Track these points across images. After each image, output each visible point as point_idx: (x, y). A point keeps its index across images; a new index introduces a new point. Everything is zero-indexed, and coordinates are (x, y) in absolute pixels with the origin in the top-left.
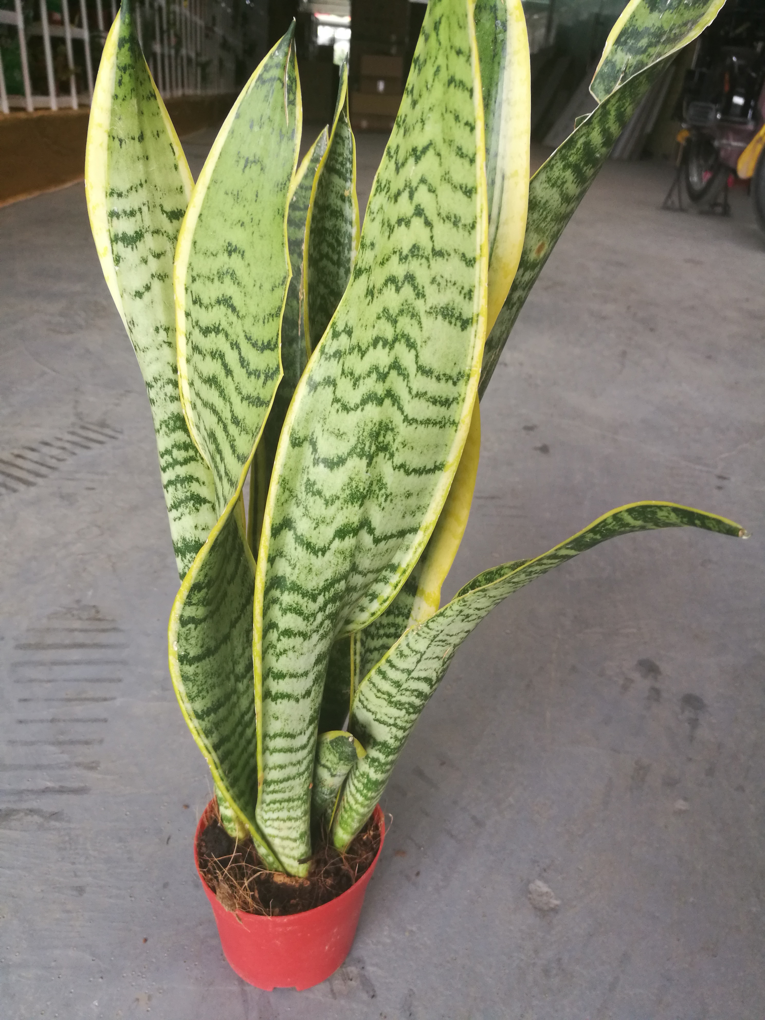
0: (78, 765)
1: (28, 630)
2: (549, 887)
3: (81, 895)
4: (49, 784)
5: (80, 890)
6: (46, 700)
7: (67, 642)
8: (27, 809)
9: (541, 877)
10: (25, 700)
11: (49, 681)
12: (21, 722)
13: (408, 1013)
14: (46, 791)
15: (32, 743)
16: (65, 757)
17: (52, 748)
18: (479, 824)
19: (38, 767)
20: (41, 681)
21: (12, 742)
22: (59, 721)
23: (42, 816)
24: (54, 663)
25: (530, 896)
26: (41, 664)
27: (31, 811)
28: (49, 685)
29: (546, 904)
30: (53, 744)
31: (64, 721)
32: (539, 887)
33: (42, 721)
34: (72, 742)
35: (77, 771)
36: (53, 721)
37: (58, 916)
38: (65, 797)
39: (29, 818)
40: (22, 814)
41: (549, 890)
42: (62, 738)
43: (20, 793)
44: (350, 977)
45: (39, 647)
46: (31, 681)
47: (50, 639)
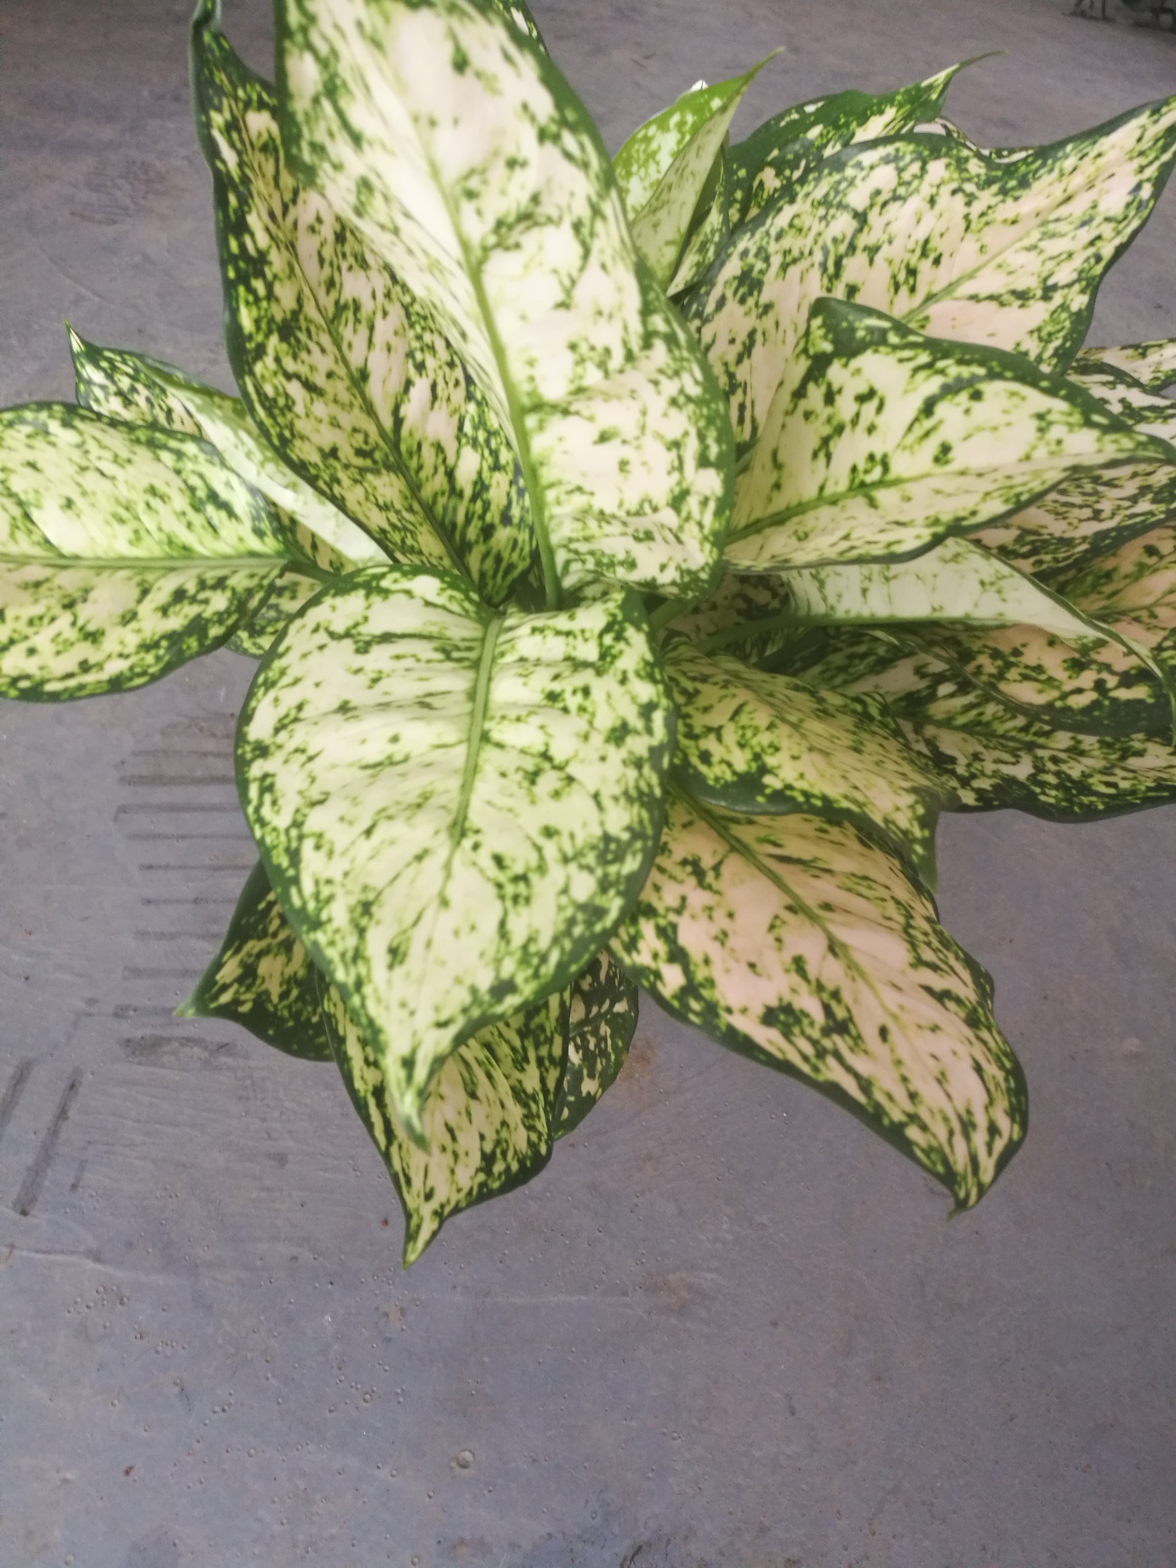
3: (283, 1166)
5: (281, 1159)
6: (182, 868)
7: (199, 773)
8: (183, 1038)
10: (150, 867)
11: (183, 837)
12: (149, 902)
20: (168, 837)
22: (207, 901)
23: (206, 1048)
27: (189, 1041)
28: (182, 844)
31: (212, 901)
33: (179, 901)
36: (196, 901)
37: (254, 1195)
39: (187, 1051)
40: (175, 1045)
45: (157, 780)
46: (154, 836)
47: (171, 769)
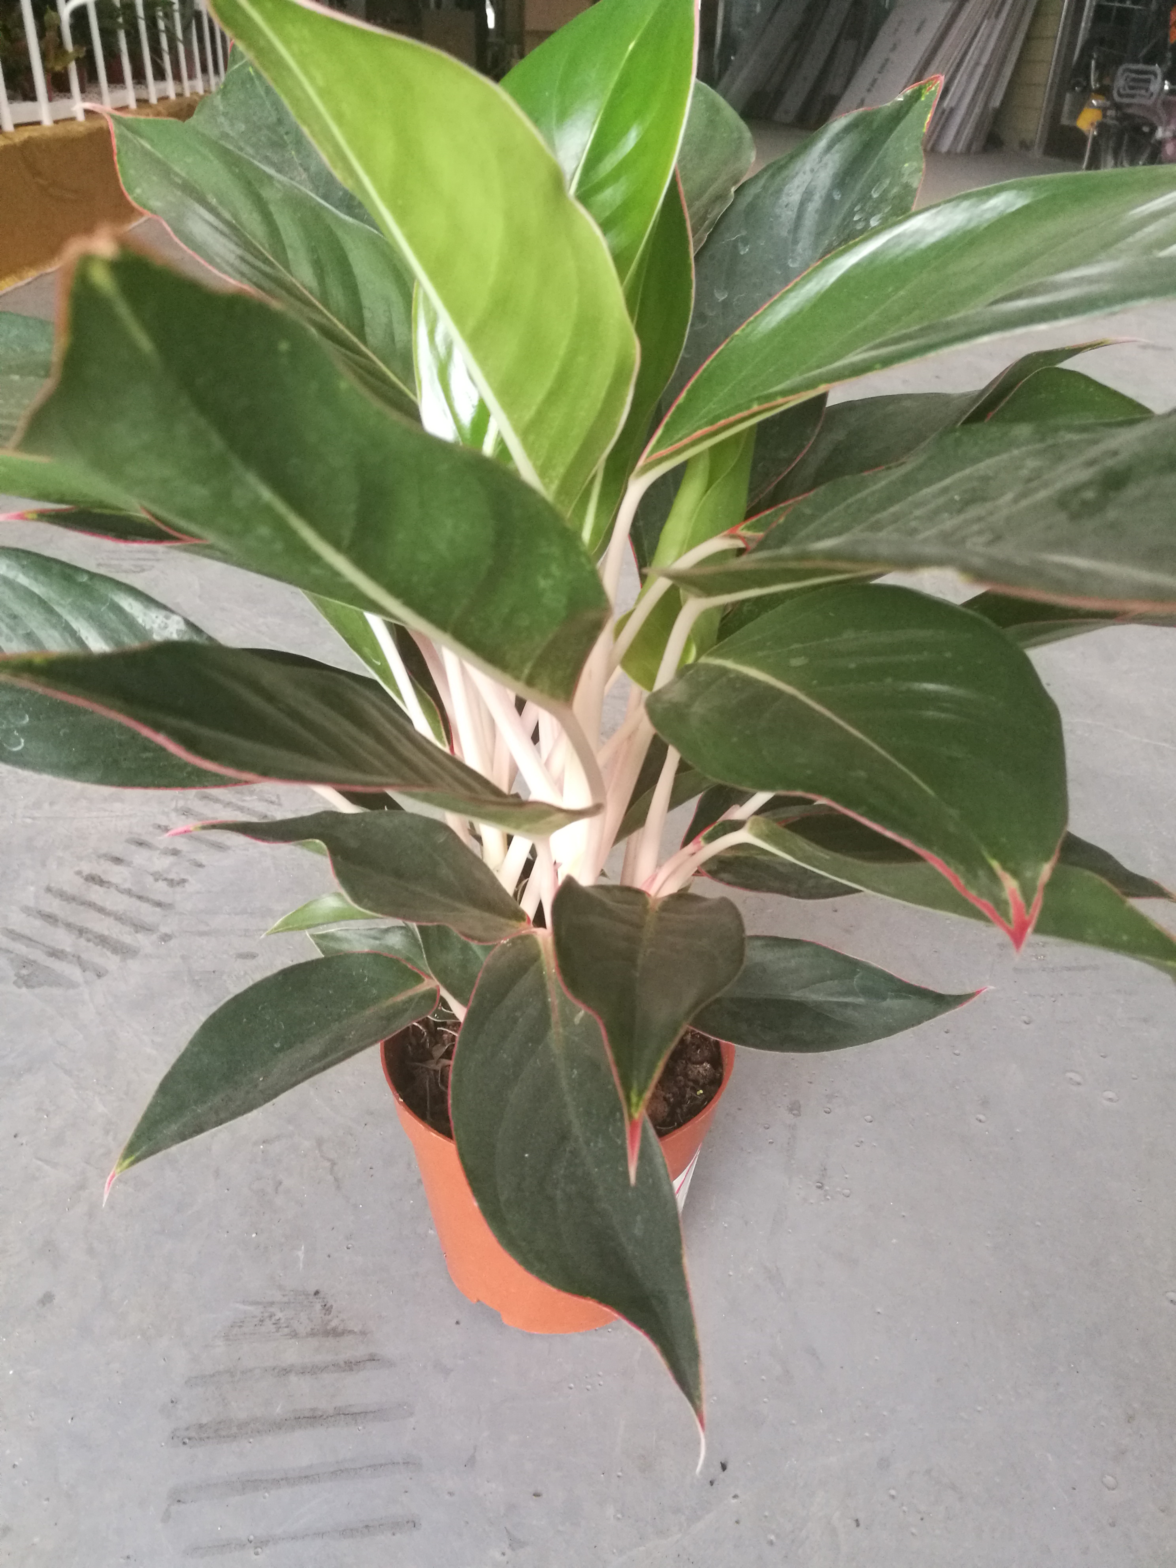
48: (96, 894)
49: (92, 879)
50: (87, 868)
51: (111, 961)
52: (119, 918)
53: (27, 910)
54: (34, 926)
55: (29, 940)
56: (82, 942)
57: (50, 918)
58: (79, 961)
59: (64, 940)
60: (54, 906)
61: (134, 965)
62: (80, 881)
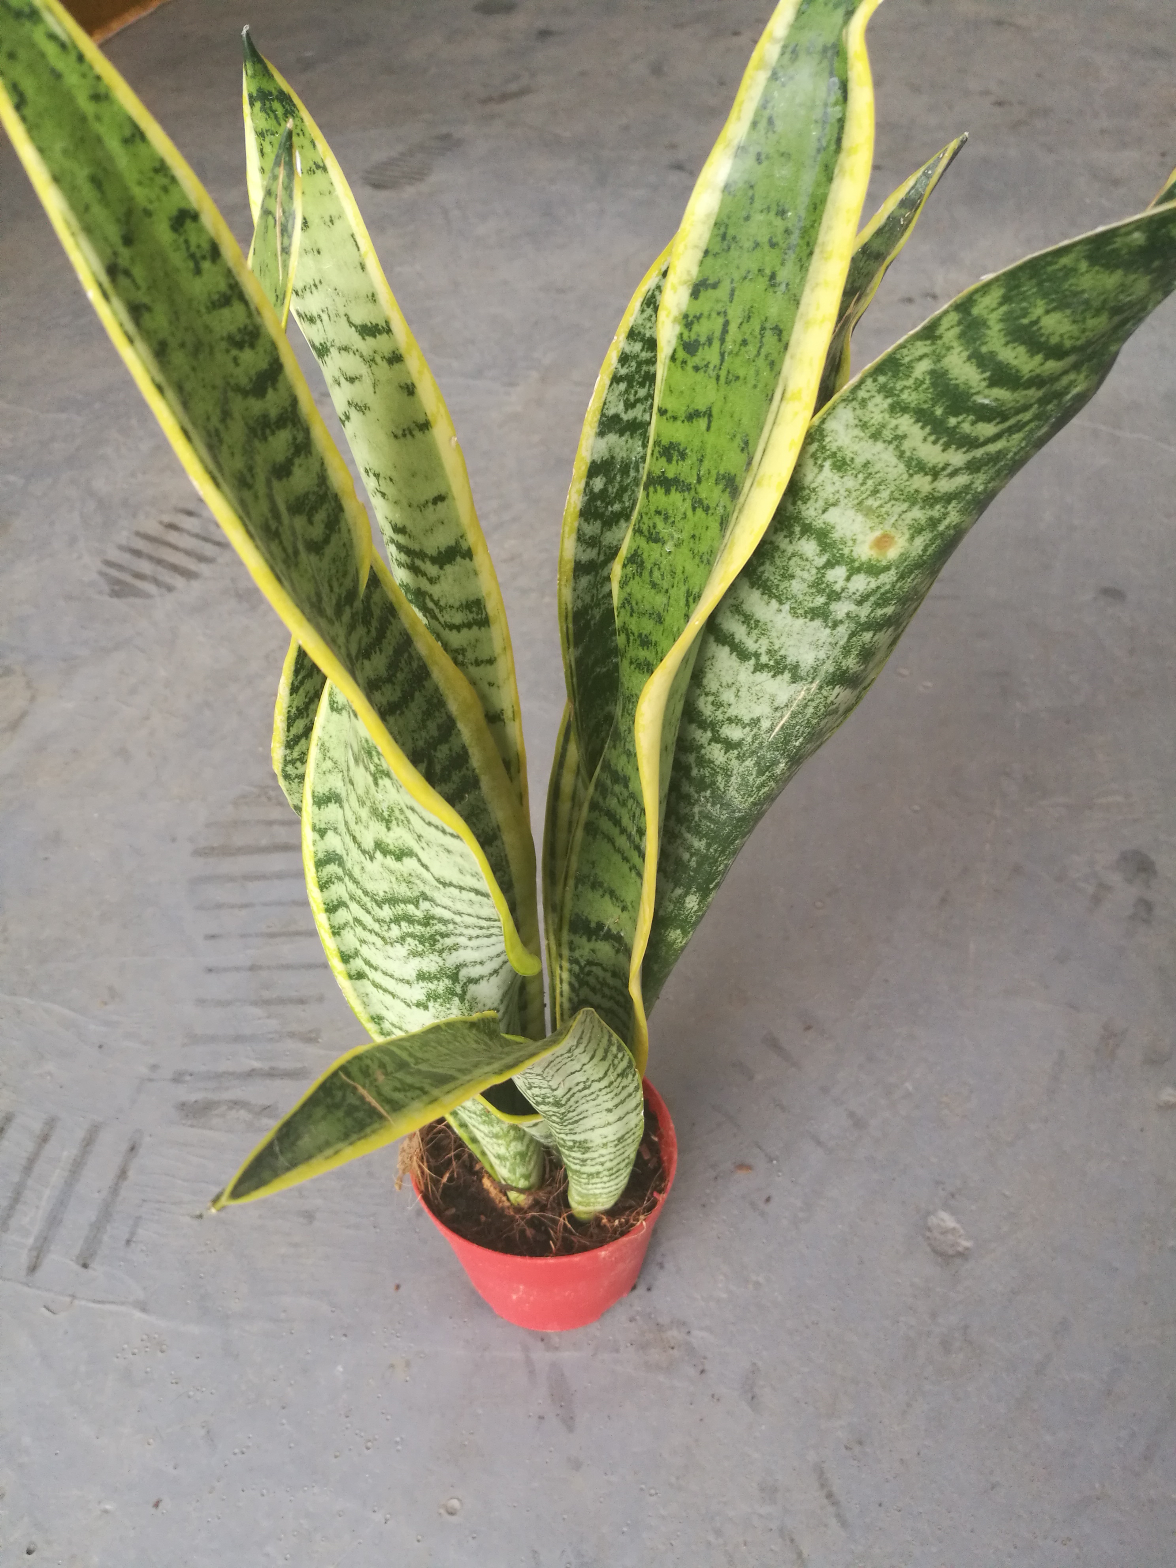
0: (292, 1035)
1: (208, 825)
2: (958, 1221)
3: (311, 1223)
4: (256, 1064)
5: (309, 1216)
6: (243, 936)
7: (264, 842)
9: (946, 1207)
10: (214, 936)
11: (243, 906)
12: (210, 970)
13: (750, 1396)
14: (251, 1074)
15: (227, 1003)
16: (273, 1024)
17: (257, 1011)
18: (859, 1123)
19: (238, 1039)
20: (232, 907)
21: (201, 1002)
22: (260, 968)
23: (250, 1111)
24: (248, 877)
25: (928, 1234)
26: (231, 879)
27: (236, 1104)
28: (244, 912)
29: (953, 1246)
30: (255, 1003)
31: (269, 968)
32: (942, 1220)
33: (237, 969)
34: (282, 1001)
35: (291, 1045)
36: (252, 968)
37: (283, 1251)
38: (278, 1083)
39: (233, 1114)
40: (224, 1108)
41: (957, 1226)
42: (266, 994)
43: (219, 1076)
44: (672, 1345)
45: (226, 851)
46: (219, 906)
47: (239, 839)
48: (173, 537)
49: (172, 527)
50: (167, 518)
51: (179, 582)
52: (188, 553)
53: (121, 548)
54: (125, 558)
55: (120, 567)
56: (160, 569)
57: (137, 553)
58: (156, 581)
59: (146, 567)
60: (140, 544)
61: (195, 584)
62: (161, 528)
